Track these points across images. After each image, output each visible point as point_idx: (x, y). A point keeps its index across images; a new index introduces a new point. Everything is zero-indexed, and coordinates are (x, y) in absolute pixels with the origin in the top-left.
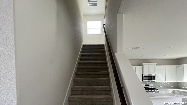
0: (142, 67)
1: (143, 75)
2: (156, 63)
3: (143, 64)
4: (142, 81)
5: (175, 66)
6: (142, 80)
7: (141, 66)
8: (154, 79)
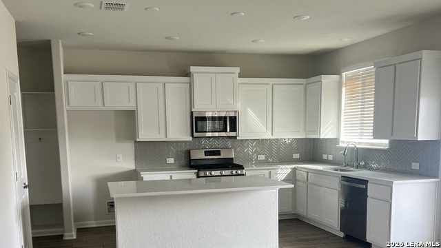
0: (190, 83)
1: (192, 113)
2: (237, 70)
3: (193, 69)
4: (191, 139)
5: (303, 81)
6: (192, 135)
7: (186, 79)
8: (234, 129)
